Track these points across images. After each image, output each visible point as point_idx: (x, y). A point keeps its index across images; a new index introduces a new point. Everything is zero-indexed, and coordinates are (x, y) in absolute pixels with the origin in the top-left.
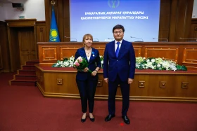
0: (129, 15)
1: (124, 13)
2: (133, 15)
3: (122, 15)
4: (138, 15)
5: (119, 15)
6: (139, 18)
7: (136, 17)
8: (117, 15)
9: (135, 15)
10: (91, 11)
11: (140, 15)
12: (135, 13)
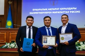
0: (65, 10)
1: (61, 9)
2: (68, 10)
3: (60, 10)
4: (72, 10)
5: (58, 11)
6: (73, 12)
7: (71, 12)
8: (56, 11)
9: (70, 10)
10: (37, 8)
11: (74, 10)
12: (70, 9)
